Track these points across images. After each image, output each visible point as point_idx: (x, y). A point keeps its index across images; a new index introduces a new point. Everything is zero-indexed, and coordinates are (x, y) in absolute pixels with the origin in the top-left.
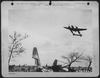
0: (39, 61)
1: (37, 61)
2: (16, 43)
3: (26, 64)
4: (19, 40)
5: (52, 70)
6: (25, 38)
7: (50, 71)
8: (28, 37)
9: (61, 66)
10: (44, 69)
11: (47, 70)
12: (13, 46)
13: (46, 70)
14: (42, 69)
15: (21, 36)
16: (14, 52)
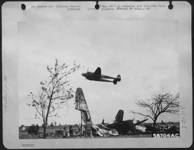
0: (88, 115)
1: (85, 114)
2: (57, 82)
3: (55, 122)
4: (64, 75)
5: (115, 130)
6: (75, 70)
7: (112, 132)
8: (79, 68)
9: (131, 122)
10: (100, 130)
11: (107, 132)
12: (54, 88)
13: (105, 131)
14: (98, 130)
15: (66, 67)
16: (55, 99)
